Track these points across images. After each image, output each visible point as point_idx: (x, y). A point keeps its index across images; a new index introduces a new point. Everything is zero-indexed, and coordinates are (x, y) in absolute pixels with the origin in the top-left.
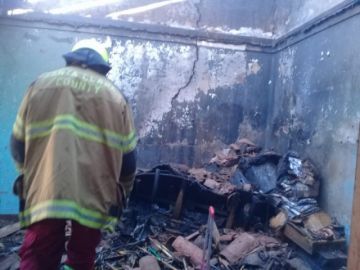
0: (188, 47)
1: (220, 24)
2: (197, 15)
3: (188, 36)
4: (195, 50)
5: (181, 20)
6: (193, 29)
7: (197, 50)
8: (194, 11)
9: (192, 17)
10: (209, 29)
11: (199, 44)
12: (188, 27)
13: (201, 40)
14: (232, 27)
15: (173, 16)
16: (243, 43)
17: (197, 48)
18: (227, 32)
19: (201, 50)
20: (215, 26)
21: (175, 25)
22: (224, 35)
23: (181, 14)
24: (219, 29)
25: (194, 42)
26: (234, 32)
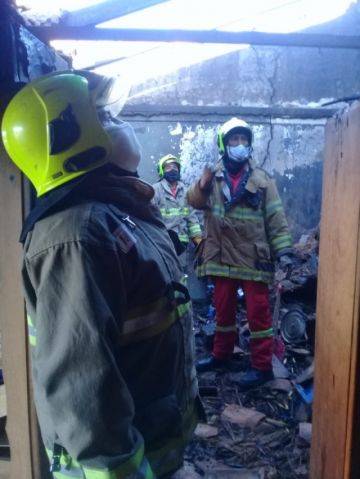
0: (262, 126)
1: (297, 97)
2: (271, 91)
3: (260, 115)
4: (269, 128)
5: (254, 98)
6: (266, 106)
7: (272, 128)
8: (267, 87)
9: (265, 92)
10: (285, 105)
11: (273, 121)
12: (262, 104)
13: (275, 117)
14: (310, 100)
15: (245, 94)
16: (324, 117)
17: (272, 126)
18: (304, 106)
19: (276, 128)
20: (291, 101)
21: (246, 104)
22: (301, 110)
23: (254, 91)
24: (295, 104)
25: (268, 120)
26: (313, 105)
